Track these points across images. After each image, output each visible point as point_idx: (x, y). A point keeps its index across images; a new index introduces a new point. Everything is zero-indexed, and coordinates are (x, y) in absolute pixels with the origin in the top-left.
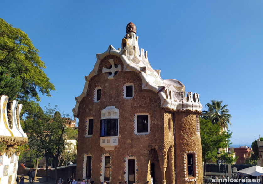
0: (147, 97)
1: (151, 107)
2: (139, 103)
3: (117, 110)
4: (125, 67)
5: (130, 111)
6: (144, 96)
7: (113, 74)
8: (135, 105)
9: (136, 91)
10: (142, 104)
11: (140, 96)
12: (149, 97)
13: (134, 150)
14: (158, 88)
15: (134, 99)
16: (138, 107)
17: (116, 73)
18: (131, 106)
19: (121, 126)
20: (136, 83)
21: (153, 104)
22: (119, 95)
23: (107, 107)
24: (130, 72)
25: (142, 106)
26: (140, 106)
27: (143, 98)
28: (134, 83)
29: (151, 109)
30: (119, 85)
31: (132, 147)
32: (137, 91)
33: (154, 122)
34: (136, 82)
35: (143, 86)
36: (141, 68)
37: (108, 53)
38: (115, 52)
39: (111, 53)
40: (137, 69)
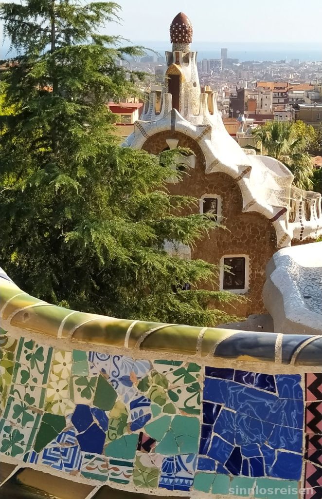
0: (247, 225)
1: (255, 243)
2: (232, 237)
3: (188, 249)
4: (208, 163)
5: (214, 252)
6: (242, 223)
9: (228, 212)
10: (239, 239)
11: (234, 223)
12: (252, 224)
14: (271, 210)
16: (229, 244)
18: (216, 243)
20: (228, 197)
21: (258, 238)
24: (218, 173)
25: (238, 242)
26: (234, 242)
27: (240, 228)
28: (223, 196)
29: (253, 248)
32: (230, 213)
33: (258, 272)
34: (228, 194)
35: (244, 206)
36: (240, 167)
37: (169, 128)
38: (188, 129)
39: (177, 129)
40: (234, 171)
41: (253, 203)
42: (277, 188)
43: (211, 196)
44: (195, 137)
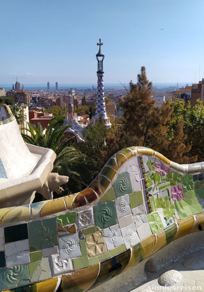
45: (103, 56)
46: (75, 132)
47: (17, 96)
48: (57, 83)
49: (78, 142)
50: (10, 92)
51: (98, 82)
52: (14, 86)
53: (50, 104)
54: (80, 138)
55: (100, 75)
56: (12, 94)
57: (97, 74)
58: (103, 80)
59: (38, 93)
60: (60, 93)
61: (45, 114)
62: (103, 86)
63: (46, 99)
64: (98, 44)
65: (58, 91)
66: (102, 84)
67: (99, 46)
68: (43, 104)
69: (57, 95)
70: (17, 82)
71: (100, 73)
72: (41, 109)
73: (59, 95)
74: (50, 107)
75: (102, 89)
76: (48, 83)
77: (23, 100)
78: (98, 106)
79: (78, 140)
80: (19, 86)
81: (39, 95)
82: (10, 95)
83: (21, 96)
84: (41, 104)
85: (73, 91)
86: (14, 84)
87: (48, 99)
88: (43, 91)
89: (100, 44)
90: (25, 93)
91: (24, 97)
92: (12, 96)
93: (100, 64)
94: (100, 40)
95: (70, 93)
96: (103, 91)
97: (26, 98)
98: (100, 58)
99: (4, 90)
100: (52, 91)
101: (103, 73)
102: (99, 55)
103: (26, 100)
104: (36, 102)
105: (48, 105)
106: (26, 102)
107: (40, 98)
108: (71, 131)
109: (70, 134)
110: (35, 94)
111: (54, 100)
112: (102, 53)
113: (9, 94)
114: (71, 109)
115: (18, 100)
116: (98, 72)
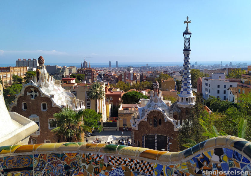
3: (38, 117)
4: (41, 94)
6: (53, 110)
7: (34, 96)
8: (48, 114)
9: (49, 107)
11: (51, 110)
13: (49, 137)
14: (60, 106)
15: (47, 111)
17: (36, 96)
19: (41, 125)
22: (39, 109)
23: (32, 115)
24: (44, 97)
28: (47, 103)
30: (38, 104)
31: (48, 135)
35: (53, 105)
36: (51, 95)
37: (30, 85)
38: (35, 85)
39: (32, 86)
40: (48, 96)
41: (55, 104)
42: (70, 100)
43: (44, 103)
44: (37, 88)
45: (190, 34)
46: (163, 110)
47: (86, 73)
48: (117, 62)
49: (165, 121)
50: (80, 70)
51: (184, 60)
52: (83, 65)
53: (113, 80)
54: (167, 117)
55: (186, 52)
56: (82, 71)
57: (183, 51)
58: (190, 58)
59: (102, 70)
60: (120, 70)
61: (113, 88)
62: (189, 64)
63: (110, 76)
64: (185, 22)
65: (118, 68)
66: (189, 62)
67: (186, 24)
68: (107, 80)
69: (117, 71)
70: (85, 61)
71: (187, 51)
72: (106, 84)
73: (119, 72)
74: (113, 82)
75: (189, 67)
76: (110, 62)
77: (90, 76)
78: (184, 84)
79: (166, 119)
80: (86, 65)
81: (103, 72)
82: (81, 72)
83: (89, 72)
84: (106, 79)
85: (131, 69)
86: (83, 63)
87: (112, 76)
88: (105, 69)
89: (187, 22)
90: (93, 71)
91: (92, 74)
92: (82, 73)
93: (187, 42)
94: (188, 18)
95: (129, 70)
96: (190, 69)
97: (93, 75)
98: (187, 36)
99: (75, 67)
100: (113, 68)
101: (190, 51)
102: (186, 33)
103: (93, 76)
104: (101, 78)
105: (112, 81)
106: (93, 77)
107: (105, 75)
108: (159, 110)
109: (157, 112)
110: (100, 71)
111: (116, 76)
112: (189, 31)
113: (79, 71)
114: (157, 87)
115: (87, 76)
116: (184, 50)
